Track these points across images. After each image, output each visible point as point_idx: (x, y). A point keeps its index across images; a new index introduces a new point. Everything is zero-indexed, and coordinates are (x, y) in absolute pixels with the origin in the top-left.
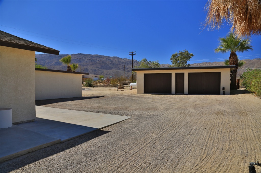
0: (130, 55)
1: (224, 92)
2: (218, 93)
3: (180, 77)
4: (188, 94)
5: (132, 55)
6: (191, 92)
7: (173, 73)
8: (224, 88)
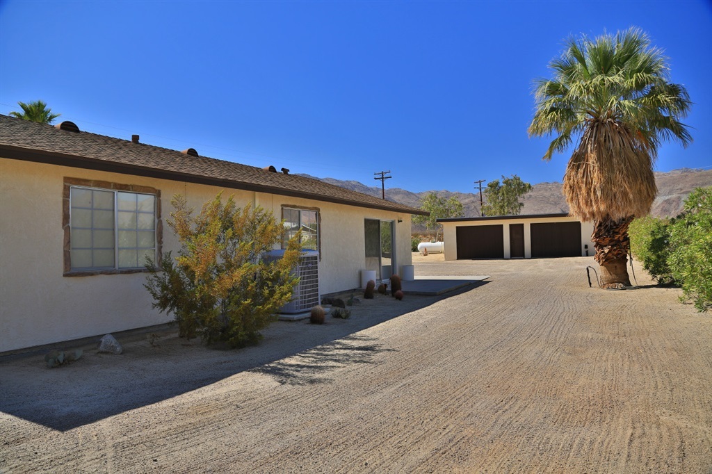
0: (376, 179)
1: (587, 252)
2: (580, 255)
3: (517, 231)
4: (530, 257)
5: (383, 178)
6: (536, 254)
7: (506, 224)
8: (586, 247)
